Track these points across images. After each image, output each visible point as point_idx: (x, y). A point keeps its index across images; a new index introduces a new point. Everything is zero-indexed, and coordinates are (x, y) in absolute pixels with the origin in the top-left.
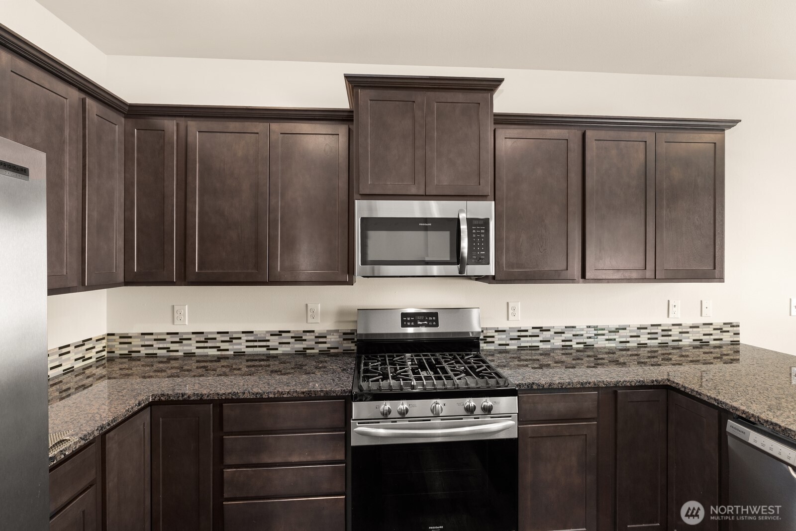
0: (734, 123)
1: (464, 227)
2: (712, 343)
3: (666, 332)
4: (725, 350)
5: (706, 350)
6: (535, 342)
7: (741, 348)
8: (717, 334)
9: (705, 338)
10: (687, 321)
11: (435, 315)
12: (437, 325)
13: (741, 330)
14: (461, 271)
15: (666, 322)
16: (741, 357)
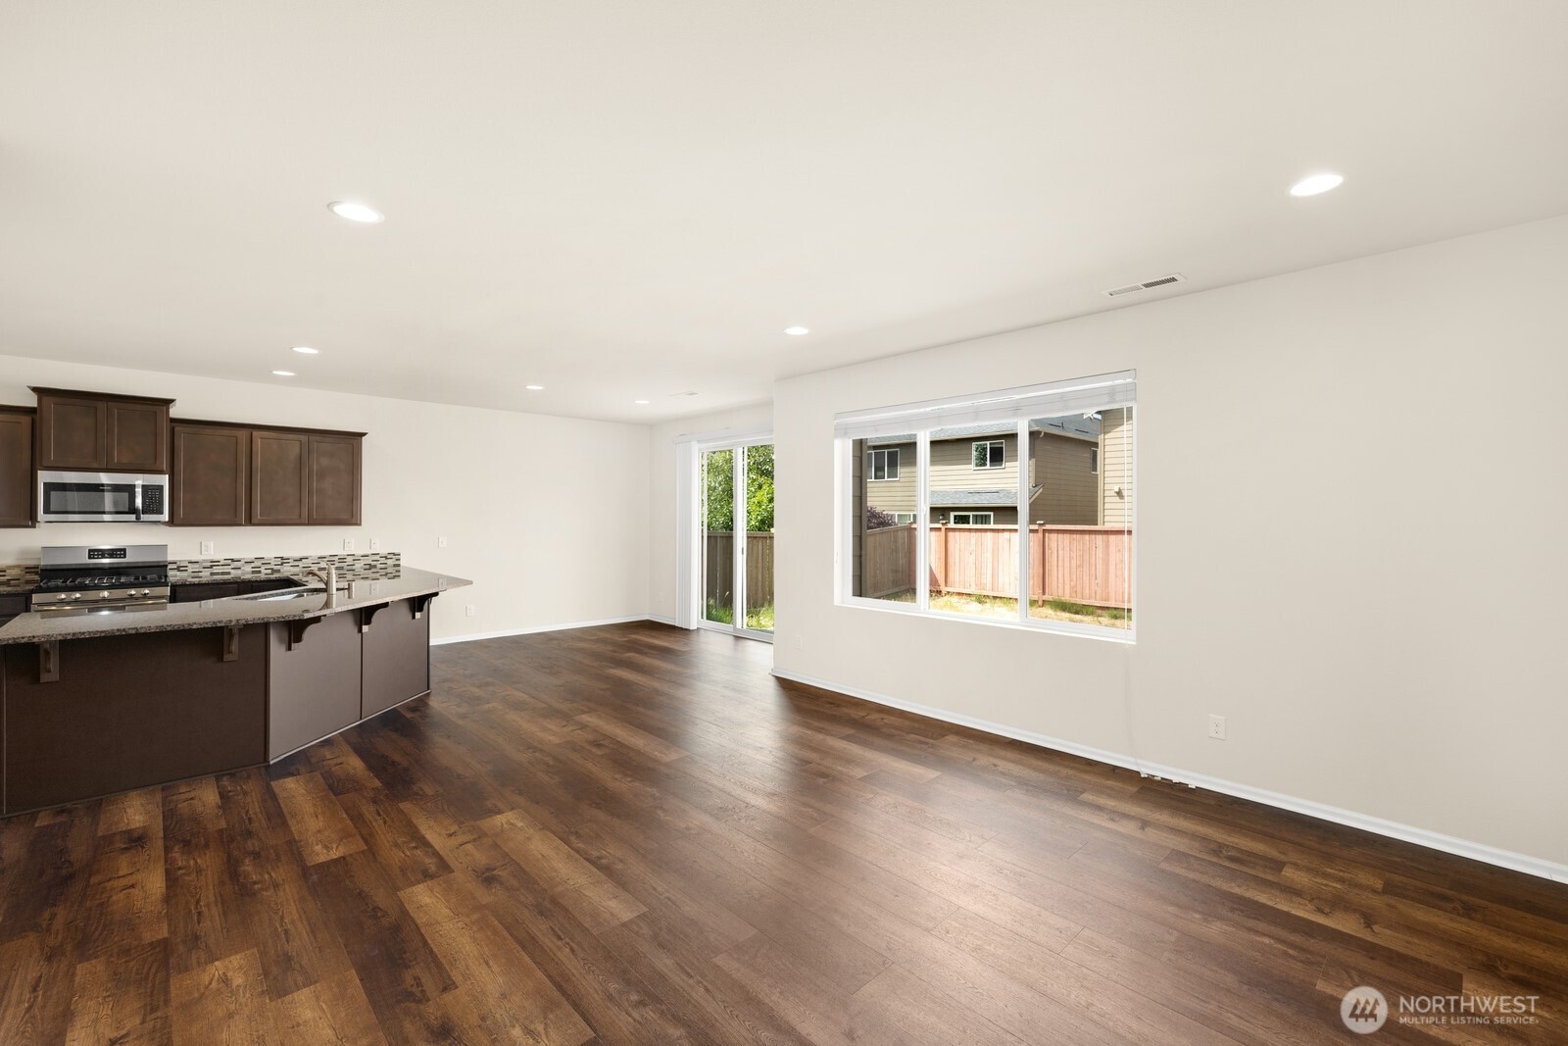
0: (364, 434)
1: (139, 491)
2: (379, 566)
3: (342, 560)
4: (389, 571)
5: (373, 570)
6: (226, 569)
7: (401, 568)
8: (383, 560)
9: (373, 563)
10: (359, 552)
11: (124, 550)
12: (125, 557)
13: (401, 557)
14: (138, 518)
15: (341, 552)
16: (401, 574)
